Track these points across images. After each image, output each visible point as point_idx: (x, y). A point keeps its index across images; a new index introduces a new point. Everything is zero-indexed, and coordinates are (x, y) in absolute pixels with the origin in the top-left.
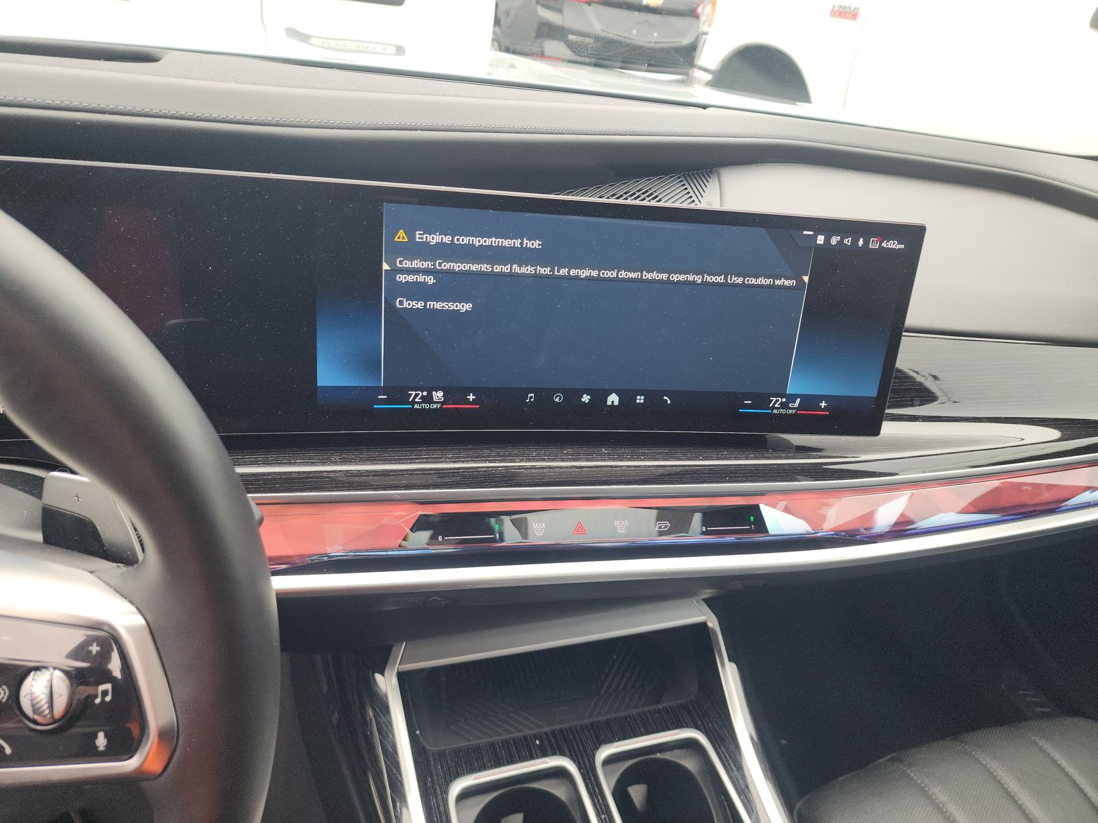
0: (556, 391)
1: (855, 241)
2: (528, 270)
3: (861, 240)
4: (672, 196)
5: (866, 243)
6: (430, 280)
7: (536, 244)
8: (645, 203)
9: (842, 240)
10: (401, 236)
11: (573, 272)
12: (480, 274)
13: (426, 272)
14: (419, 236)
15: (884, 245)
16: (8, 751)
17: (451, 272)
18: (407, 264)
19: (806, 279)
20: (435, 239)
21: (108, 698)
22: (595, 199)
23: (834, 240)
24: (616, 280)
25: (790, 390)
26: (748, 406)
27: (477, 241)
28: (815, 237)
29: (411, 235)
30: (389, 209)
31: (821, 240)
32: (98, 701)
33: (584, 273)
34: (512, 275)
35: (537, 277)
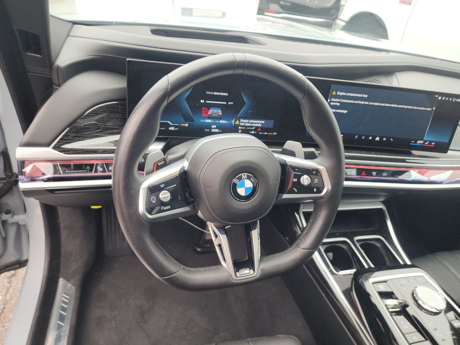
0: (363, 135)
1: (449, 99)
2: (363, 103)
3: (451, 98)
4: (384, 82)
5: (452, 100)
6: (338, 104)
7: (366, 96)
8: (373, 84)
9: (446, 98)
10: (334, 93)
11: (374, 104)
12: (351, 103)
13: (338, 102)
14: (339, 93)
15: (457, 100)
16: (296, 191)
17: (344, 103)
18: (334, 100)
19: (434, 108)
20: (342, 94)
21: (317, 182)
22: (364, 83)
23: (443, 98)
24: (384, 106)
25: (425, 139)
26: (413, 143)
27: (352, 95)
28: (438, 97)
29: (336, 93)
30: (333, 86)
31: (440, 98)
32: (315, 182)
33: (376, 104)
34: (359, 104)
35: (365, 105)
